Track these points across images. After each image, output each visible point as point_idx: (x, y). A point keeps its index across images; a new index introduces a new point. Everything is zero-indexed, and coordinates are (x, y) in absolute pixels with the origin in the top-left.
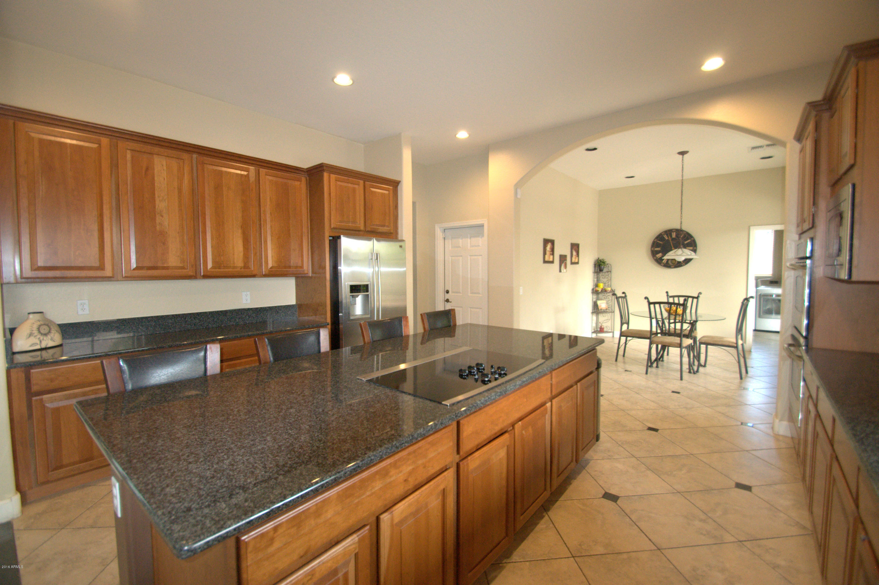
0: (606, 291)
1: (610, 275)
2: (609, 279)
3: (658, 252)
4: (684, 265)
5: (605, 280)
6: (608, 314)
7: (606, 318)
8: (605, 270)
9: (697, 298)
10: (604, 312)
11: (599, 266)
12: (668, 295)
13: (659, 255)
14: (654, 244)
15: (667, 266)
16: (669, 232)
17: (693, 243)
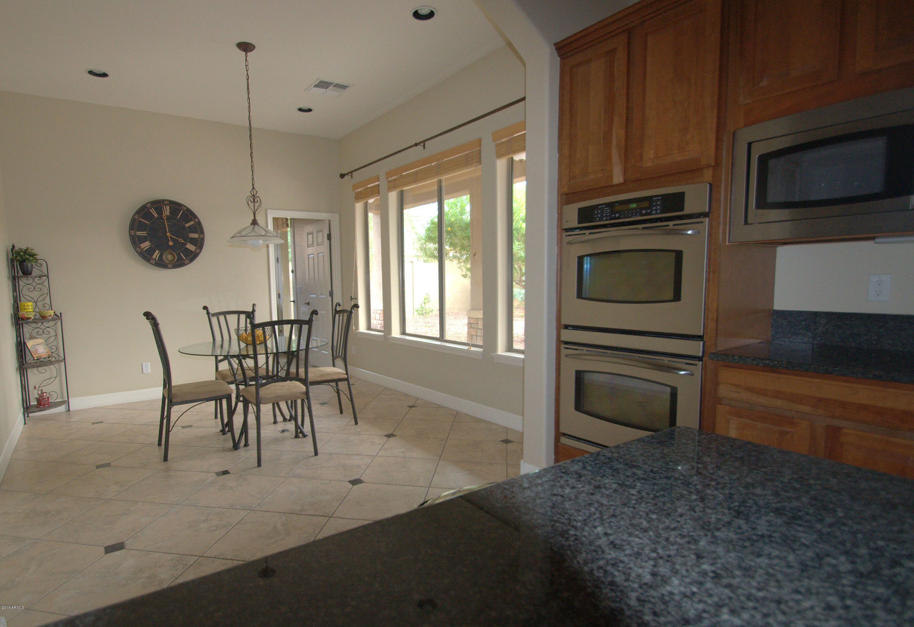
0: (43, 318)
1: (46, 284)
2: (46, 291)
3: (142, 240)
4: (188, 264)
5: (35, 294)
6: (52, 367)
7: (47, 375)
8: (36, 272)
9: (309, 322)
10: (41, 363)
11: (22, 263)
12: (208, 313)
13: (146, 245)
14: (135, 225)
15: (161, 264)
16: (158, 204)
17: (199, 228)
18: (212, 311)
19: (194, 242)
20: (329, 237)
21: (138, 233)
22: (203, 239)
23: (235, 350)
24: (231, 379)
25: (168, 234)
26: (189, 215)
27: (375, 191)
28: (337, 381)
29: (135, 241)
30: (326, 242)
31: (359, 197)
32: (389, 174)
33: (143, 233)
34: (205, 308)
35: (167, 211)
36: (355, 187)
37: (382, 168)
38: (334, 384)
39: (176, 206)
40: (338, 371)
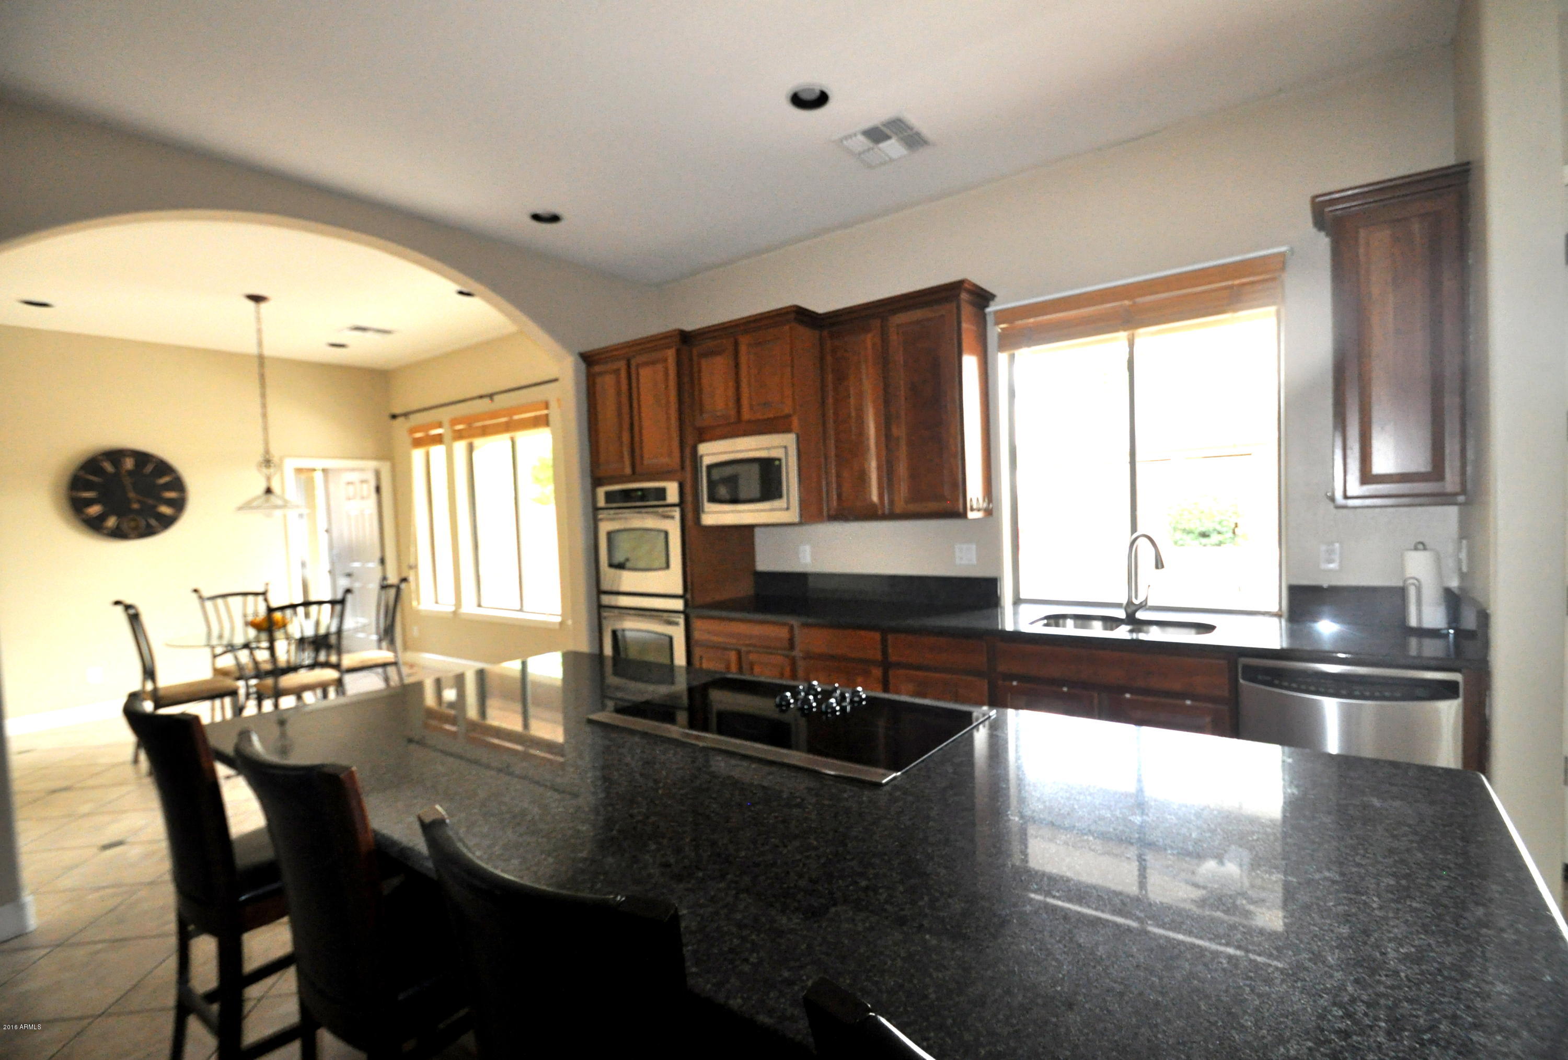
3: (89, 503)
4: (161, 532)
12: (200, 597)
13: (95, 510)
14: (77, 483)
15: (117, 534)
16: (112, 455)
17: (178, 484)
18: (205, 594)
19: (170, 503)
20: (378, 490)
21: (83, 494)
22: (185, 499)
23: (239, 640)
24: (237, 675)
25: (132, 495)
26: (164, 468)
27: (438, 439)
28: (384, 665)
29: (78, 505)
30: (373, 496)
31: (418, 443)
32: (454, 422)
33: (89, 495)
34: (195, 590)
35: (129, 464)
36: (412, 431)
37: (445, 415)
38: (380, 670)
39: (142, 458)
40: (386, 655)
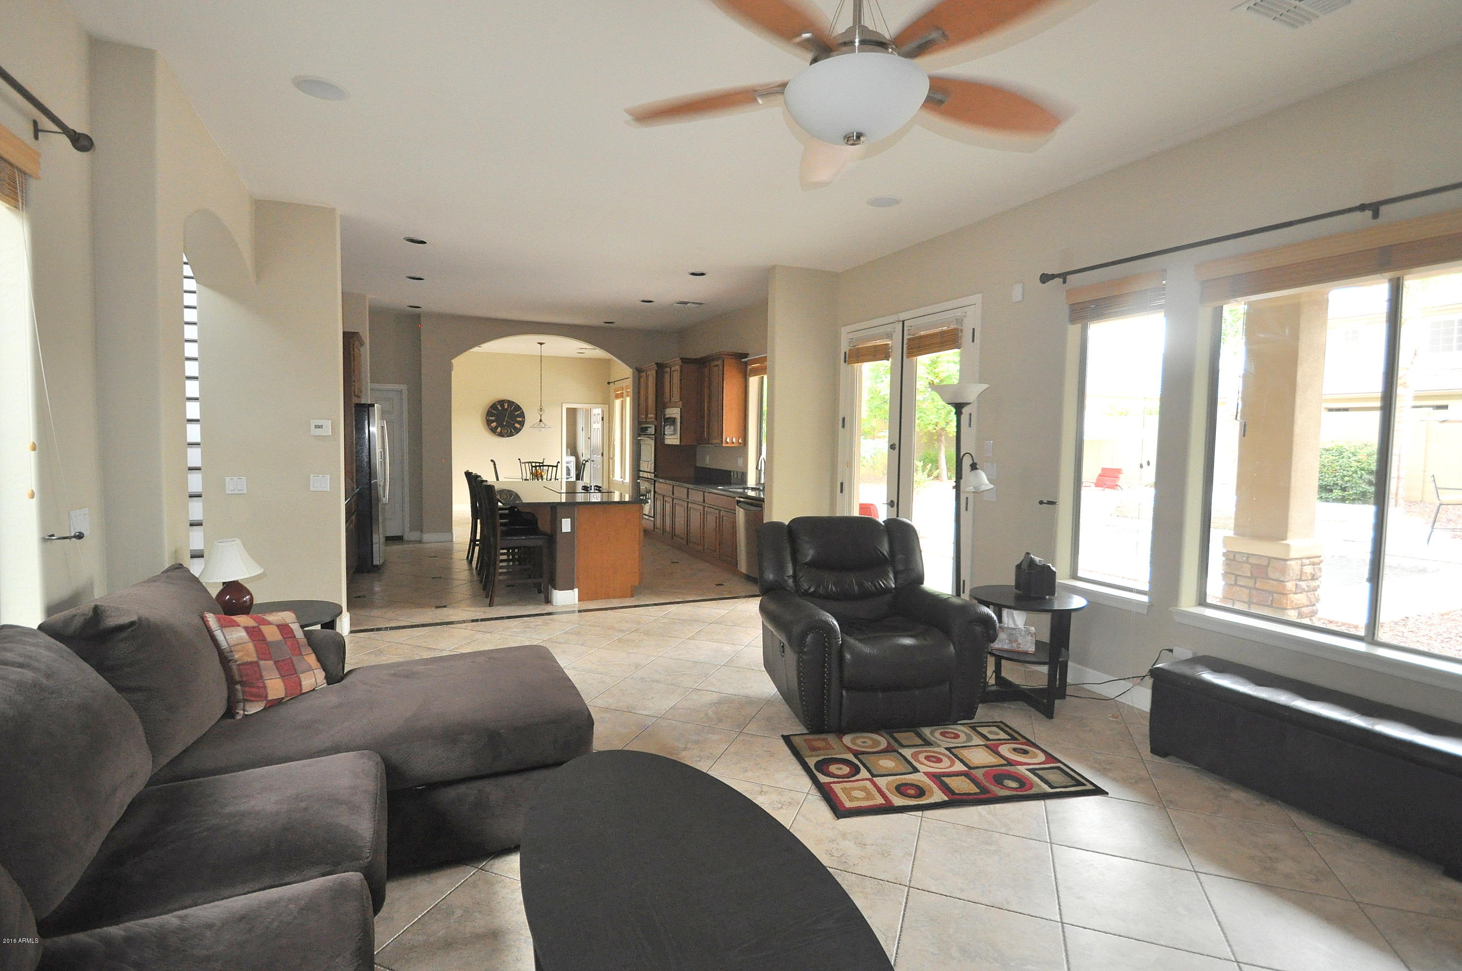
3: (492, 422)
4: (515, 435)
13: (494, 424)
14: (489, 413)
15: (501, 435)
16: (501, 402)
17: (522, 415)
18: (522, 461)
19: (519, 422)
20: (603, 419)
21: (491, 418)
22: (524, 421)
25: (506, 419)
26: (518, 408)
29: (489, 422)
31: (618, 397)
33: (493, 418)
34: (519, 459)
35: (506, 406)
36: (615, 391)
39: (511, 403)
